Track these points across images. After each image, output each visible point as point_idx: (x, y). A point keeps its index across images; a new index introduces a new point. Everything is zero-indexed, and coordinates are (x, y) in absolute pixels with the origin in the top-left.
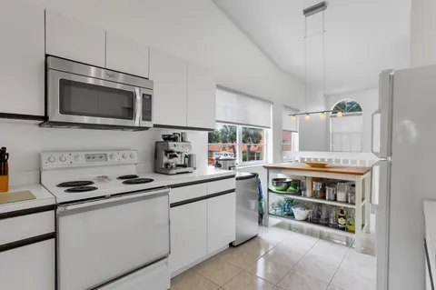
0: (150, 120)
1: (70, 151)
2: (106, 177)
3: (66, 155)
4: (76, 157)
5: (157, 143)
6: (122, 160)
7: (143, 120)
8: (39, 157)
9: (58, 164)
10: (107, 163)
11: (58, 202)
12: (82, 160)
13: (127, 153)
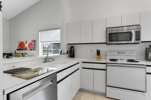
0: (139, 40)
1: (113, 51)
2: (122, 59)
3: (112, 52)
4: (114, 53)
5: (146, 48)
6: (130, 54)
7: (136, 40)
8: (106, 52)
9: (110, 54)
10: (123, 55)
11: (107, 62)
12: (116, 53)
13: (132, 52)
